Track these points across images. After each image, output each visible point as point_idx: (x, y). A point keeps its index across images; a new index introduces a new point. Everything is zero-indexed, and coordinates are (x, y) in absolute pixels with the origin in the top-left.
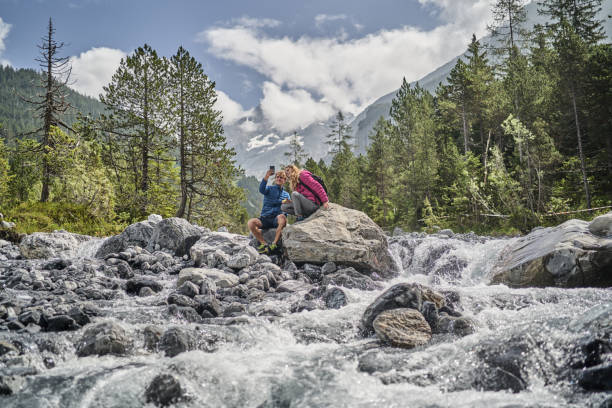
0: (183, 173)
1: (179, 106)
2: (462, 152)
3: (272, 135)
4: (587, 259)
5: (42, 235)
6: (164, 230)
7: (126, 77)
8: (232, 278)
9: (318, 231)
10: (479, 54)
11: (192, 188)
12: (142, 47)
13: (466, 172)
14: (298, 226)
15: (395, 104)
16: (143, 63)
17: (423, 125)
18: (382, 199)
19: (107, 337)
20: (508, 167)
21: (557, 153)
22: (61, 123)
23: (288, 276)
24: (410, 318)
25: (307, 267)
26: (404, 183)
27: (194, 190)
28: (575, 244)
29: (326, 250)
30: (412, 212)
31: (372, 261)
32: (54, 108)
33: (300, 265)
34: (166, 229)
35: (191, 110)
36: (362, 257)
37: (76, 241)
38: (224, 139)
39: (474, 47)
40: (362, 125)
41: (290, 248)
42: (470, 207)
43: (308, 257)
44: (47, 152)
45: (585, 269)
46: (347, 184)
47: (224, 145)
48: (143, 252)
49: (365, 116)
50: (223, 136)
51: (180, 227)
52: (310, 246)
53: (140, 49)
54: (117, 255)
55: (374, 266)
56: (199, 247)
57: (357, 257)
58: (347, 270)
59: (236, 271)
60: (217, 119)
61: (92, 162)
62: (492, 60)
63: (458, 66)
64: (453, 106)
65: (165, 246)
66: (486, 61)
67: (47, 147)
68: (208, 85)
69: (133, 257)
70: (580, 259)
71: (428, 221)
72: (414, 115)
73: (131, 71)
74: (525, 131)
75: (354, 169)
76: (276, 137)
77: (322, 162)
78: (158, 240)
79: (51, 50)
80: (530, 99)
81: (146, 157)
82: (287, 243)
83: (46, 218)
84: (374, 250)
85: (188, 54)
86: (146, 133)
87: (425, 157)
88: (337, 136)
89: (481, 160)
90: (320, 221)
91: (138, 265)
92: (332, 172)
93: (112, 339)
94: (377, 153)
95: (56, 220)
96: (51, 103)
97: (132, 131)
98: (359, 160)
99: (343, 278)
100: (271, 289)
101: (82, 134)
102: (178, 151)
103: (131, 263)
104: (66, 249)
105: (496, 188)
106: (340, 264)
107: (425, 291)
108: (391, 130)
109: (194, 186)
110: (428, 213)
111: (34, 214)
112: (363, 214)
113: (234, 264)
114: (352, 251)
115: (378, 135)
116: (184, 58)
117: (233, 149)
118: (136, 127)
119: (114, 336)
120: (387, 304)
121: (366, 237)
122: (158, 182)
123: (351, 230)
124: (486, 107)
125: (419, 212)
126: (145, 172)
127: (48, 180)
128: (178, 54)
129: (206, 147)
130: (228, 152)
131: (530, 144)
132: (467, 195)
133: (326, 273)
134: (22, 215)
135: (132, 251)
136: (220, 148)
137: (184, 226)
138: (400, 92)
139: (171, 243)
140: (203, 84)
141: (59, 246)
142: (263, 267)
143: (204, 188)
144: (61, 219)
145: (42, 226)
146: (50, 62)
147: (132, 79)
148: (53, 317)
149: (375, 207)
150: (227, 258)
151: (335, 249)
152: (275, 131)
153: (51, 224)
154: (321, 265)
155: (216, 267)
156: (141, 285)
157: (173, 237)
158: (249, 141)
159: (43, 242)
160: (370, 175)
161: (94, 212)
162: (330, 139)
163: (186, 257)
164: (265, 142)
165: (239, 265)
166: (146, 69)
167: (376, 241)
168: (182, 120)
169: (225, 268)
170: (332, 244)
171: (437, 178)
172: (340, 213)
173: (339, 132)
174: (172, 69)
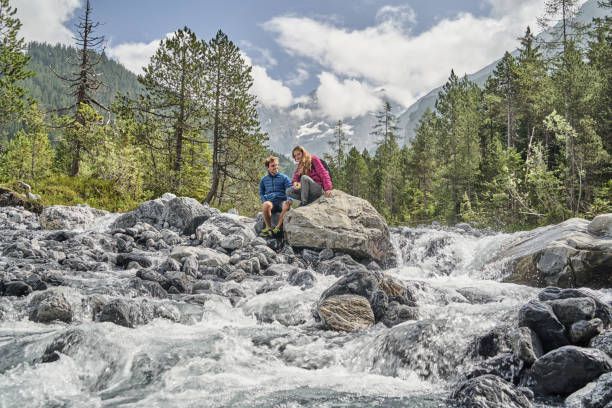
0: (215, 156)
1: (215, 90)
2: (505, 148)
3: (322, 123)
4: (579, 258)
5: (59, 208)
6: (174, 209)
7: (165, 59)
8: (224, 258)
9: (318, 217)
10: (533, 47)
11: (224, 170)
12: (182, 29)
13: (506, 168)
14: (300, 210)
15: (441, 97)
16: (181, 45)
17: (467, 119)
18: (424, 192)
19: (49, 304)
20: (551, 164)
21: (604, 152)
22: (93, 101)
23: (282, 260)
24: (355, 304)
25: (305, 252)
26: (446, 176)
27: (226, 173)
28: (569, 243)
29: (325, 236)
30: (451, 206)
31: (371, 250)
32: (87, 86)
33: (298, 250)
34: (175, 207)
35: (228, 94)
36: (360, 245)
37: (92, 216)
38: (258, 124)
39: (527, 40)
40: (412, 116)
41: (290, 233)
42: (509, 203)
43: (306, 242)
44: (78, 129)
45: (576, 269)
46: (389, 175)
47: (258, 130)
48: (151, 229)
49: (417, 108)
50: (258, 120)
51: (189, 207)
52: (309, 231)
53: (180, 32)
54: (124, 231)
55: (373, 256)
56: (205, 227)
57: (355, 245)
58: (344, 257)
59: (229, 251)
60: (252, 103)
61: (123, 141)
62: (545, 54)
63: (505, 59)
64: (498, 100)
65: (174, 225)
66: (539, 55)
67: (77, 123)
68: (244, 69)
69: (140, 233)
70: (572, 259)
71: (466, 216)
72: (458, 107)
73: (170, 53)
74: (569, 128)
75: (396, 160)
76: (326, 125)
77: (366, 152)
78: (166, 219)
79: (88, 29)
80: (578, 96)
81: (180, 138)
82: (288, 227)
83: (73, 192)
84: (374, 239)
85: (226, 37)
86: (182, 113)
87: (467, 152)
88: (384, 127)
89: (524, 157)
90: (323, 207)
91: (143, 242)
92: (376, 163)
93: (53, 306)
94: (420, 145)
95: (83, 195)
96: (85, 81)
97: (168, 112)
98: (404, 151)
99: (337, 265)
100: (261, 271)
101: (120, 113)
102: (211, 134)
103: (136, 239)
104: (81, 223)
105: (534, 186)
106: (337, 251)
107: (386, 279)
108: (434, 122)
109: (228, 169)
110: (466, 208)
111: (60, 188)
112: (366, 202)
113: (226, 245)
114: (350, 239)
115: (422, 128)
116: (222, 42)
117: (266, 134)
118: (173, 108)
119: (56, 304)
120: (340, 290)
121: (367, 226)
122: (192, 163)
123: (352, 218)
124: (532, 102)
125: (458, 206)
126: (179, 152)
127: (78, 156)
128: (217, 37)
129: (240, 131)
130: (261, 136)
131: (575, 142)
132: (506, 192)
133: (322, 260)
134: (50, 188)
135: (139, 227)
136: (253, 133)
137: (194, 206)
138: (448, 84)
139: (180, 222)
140: (240, 67)
141: (75, 220)
142: (257, 249)
143: (236, 172)
144: (88, 194)
145: (67, 200)
146: (85, 41)
147: (170, 60)
148: (11, 282)
149: (416, 200)
150: (222, 238)
151: (333, 235)
152: (325, 119)
153: (76, 197)
154: (319, 250)
155: (211, 247)
156: (130, 260)
157: (181, 216)
158: (299, 128)
159: (60, 214)
160: (413, 166)
161: (122, 189)
162: (376, 130)
163: (193, 236)
164: (315, 130)
165: (232, 246)
166: (185, 52)
167: (377, 230)
168: (217, 103)
169: (219, 248)
170: (330, 231)
171: (478, 172)
172: (343, 200)
173: (386, 123)
174: (210, 52)
